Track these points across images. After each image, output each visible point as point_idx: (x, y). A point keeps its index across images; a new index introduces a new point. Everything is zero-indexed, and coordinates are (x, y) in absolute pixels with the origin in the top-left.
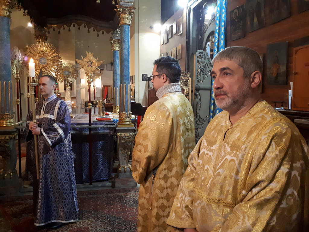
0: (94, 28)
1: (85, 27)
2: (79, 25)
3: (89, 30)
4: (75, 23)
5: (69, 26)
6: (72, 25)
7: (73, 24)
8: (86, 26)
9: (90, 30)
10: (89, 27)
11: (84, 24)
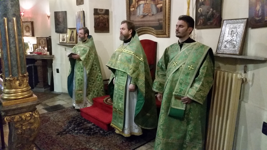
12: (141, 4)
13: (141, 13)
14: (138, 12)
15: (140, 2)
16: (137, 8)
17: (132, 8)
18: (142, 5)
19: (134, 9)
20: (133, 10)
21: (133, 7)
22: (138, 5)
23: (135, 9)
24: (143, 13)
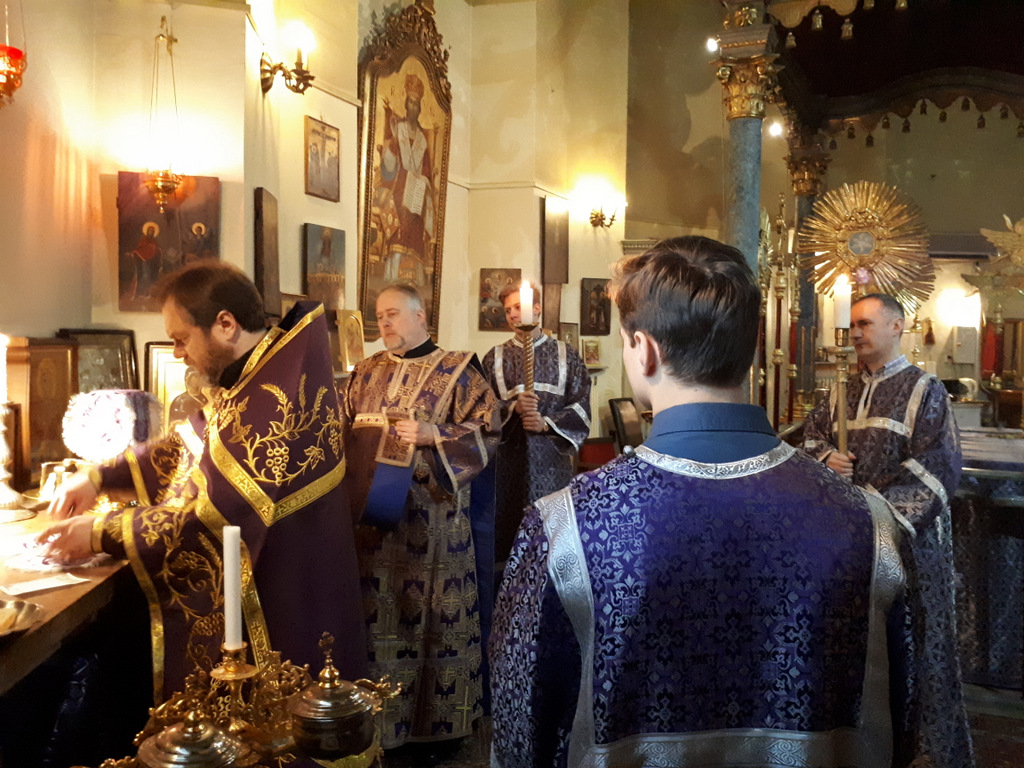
0: (1004, 108)
1: (966, 106)
2: (943, 104)
3: (982, 117)
4: (928, 102)
5: (905, 115)
6: (917, 109)
7: (920, 102)
8: (972, 104)
9: (986, 115)
10: (983, 106)
11: (960, 100)
12: (396, 252)
13: (395, 275)
14: (388, 271)
15: (395, 246)
16: (385, 260)
17: (373, 254)
18: (397, 256)
19: (377, 258)
20: (376, 263)
21: (377, 254)
22: (389, 253)
23: (380, 259)
24: (399, 276)
